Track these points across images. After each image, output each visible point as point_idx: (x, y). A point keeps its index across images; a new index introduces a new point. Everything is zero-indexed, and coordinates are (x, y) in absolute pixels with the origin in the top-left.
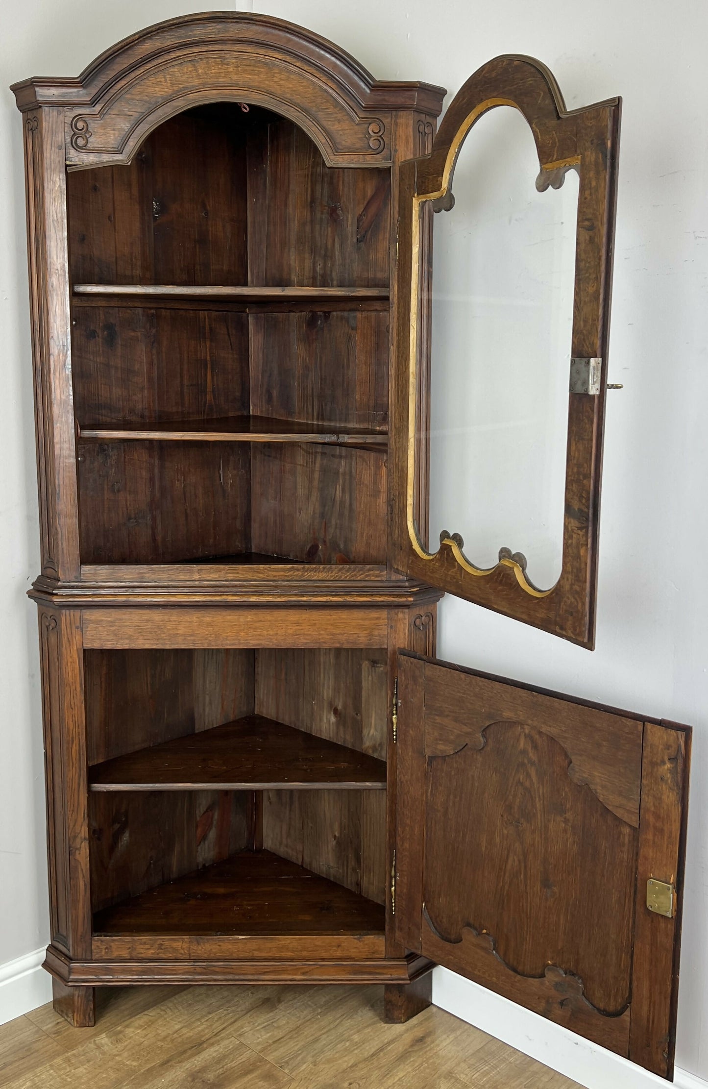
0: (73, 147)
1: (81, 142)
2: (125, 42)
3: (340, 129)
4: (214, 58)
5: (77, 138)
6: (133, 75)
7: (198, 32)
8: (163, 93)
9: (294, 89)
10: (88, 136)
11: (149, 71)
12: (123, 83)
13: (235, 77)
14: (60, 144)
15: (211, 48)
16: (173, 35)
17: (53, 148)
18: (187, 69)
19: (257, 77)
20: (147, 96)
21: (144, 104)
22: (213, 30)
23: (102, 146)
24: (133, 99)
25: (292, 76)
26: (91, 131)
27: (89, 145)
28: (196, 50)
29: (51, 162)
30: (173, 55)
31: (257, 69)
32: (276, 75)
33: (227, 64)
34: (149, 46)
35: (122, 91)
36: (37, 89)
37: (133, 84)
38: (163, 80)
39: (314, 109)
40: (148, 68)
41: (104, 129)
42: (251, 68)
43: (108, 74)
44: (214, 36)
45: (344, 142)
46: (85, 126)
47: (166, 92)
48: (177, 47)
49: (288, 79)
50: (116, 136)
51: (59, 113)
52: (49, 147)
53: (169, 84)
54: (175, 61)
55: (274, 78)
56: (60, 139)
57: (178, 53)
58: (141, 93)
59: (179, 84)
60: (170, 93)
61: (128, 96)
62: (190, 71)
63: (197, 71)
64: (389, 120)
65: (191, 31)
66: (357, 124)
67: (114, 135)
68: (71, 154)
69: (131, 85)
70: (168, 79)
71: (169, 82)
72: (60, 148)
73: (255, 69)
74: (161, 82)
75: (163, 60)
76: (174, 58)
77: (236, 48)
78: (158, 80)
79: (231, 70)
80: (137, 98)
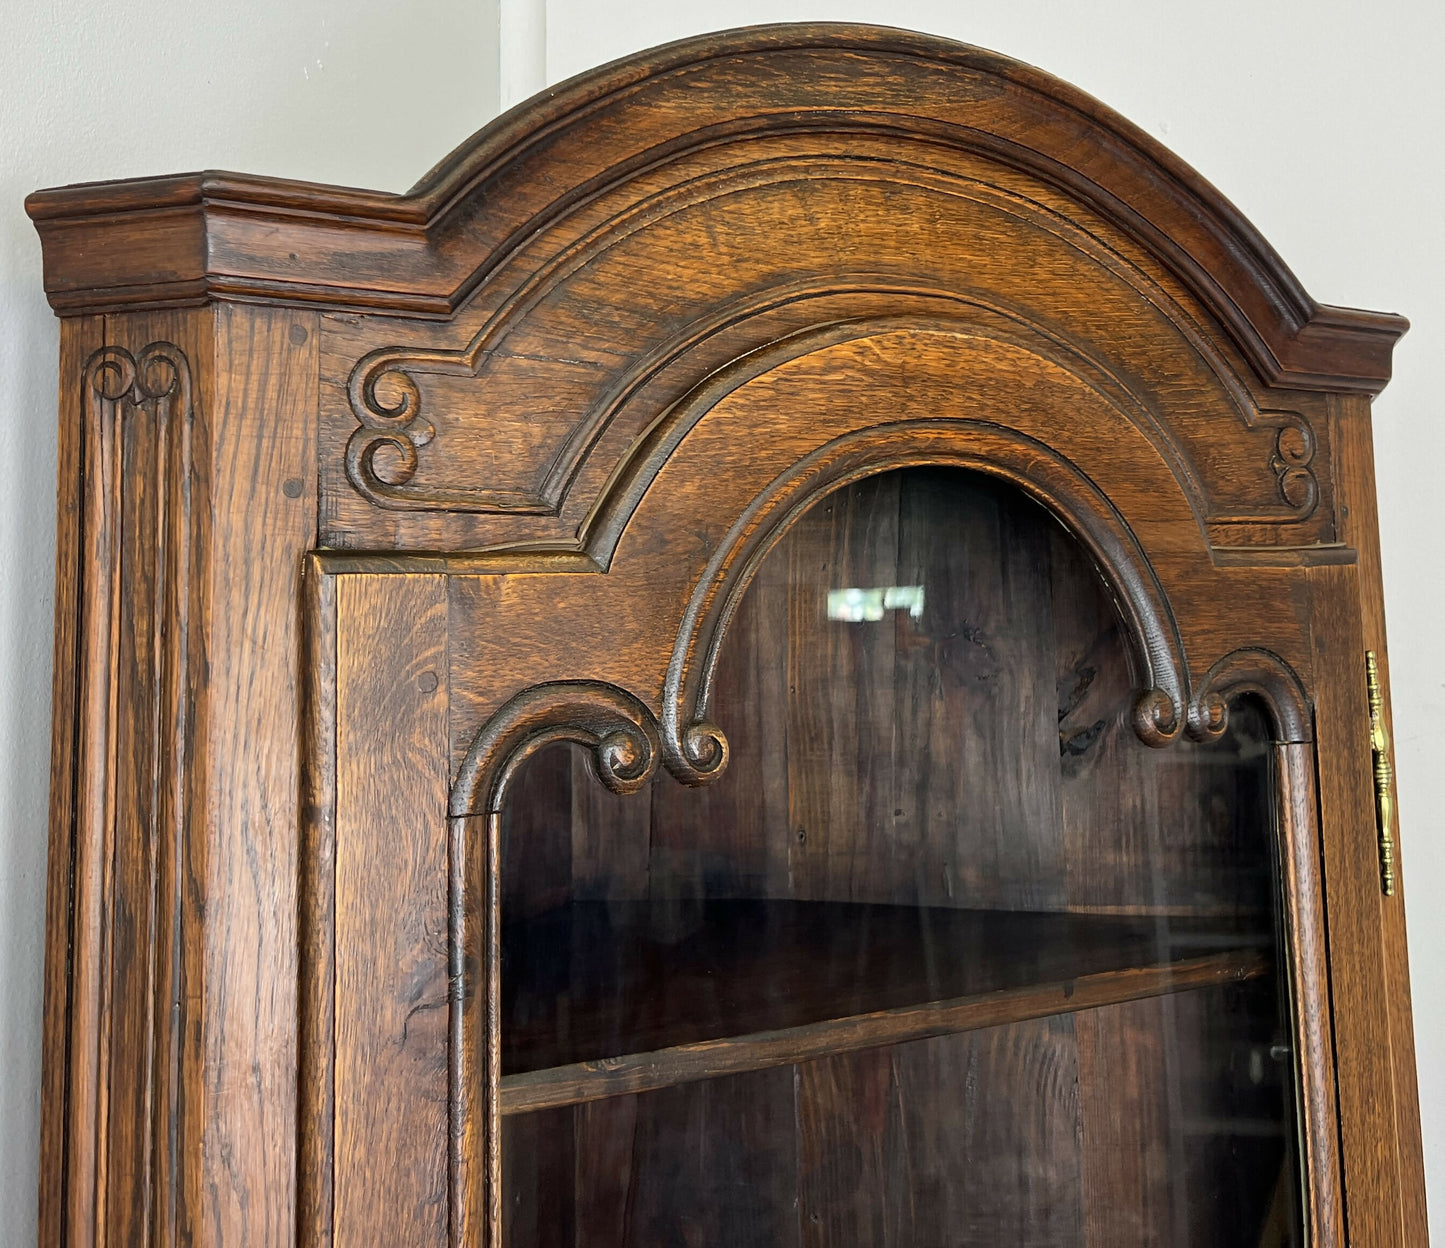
0: (354, 486)
1: (386, 465)
2: (603, 82)
3: (1212, 440)
4: (863, 182)
5: (371, 449)
6: (602, 211)
7: (832, 91)
8: (705, 289)
9: (1091, 307)
10: (419, 441)
11: (659, 204)
12: (566, 236)
13: (927, 255)
14: (296, 473)
15: (855, 147)
16: (753, 84)
17: (262, 489)
18: (782, 211)
19: (987, 260)
20: (651, 295)
21: (641, 325)
22: (878, 89)
23: (477, 481)
24: (601, 303)
25: (1082, 268)
26: (431, 416)
27: (421, 478)
28: (812, 147)
29: (248, 549)
30: (740, 156)
31: (988, 234)
32: (1040, 259)
33: (904, 209)
34: (671, 112)
35: (560, 266)
36: (216, 224)
37: (603, 246)
38: (703, 240)
39: (1147, 375)
40: (654, 189)
41: (489, 414)
42: (971, 229)
43: (524, 197)
44: (879, 108)
45: (1221, 483)
46: (411, 399)
47: (714, 285)
48: (760, 129)
49: (1072, 274)
50: (536, 441)
51: (299, 336)
52: (242, 483)
53: (726, 259)
54: (743, 176)
55: (1037, 269)
56: (295, 449)
57: (755, 153)
58: (627, 282)
59: (758, 261)
60: (729, 290)
61: (582, 289)
62: (793, 219)
63: (811, 219)
64: (1322, 419)
65: (813, 79)
66: (1250, 430)
67: (526, 435)
68: (344, 515)
69: (595, 250)
70: (722, 238)
71: (724, 249)
72: (293, 489)
73: (984, 233)
74: (696, 246)
75: (708, 170)
76: (742, 165)
77: (928, 158)
78: (689, 238)
79: (916, 227)
80: (617, 298)
